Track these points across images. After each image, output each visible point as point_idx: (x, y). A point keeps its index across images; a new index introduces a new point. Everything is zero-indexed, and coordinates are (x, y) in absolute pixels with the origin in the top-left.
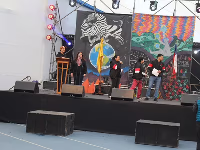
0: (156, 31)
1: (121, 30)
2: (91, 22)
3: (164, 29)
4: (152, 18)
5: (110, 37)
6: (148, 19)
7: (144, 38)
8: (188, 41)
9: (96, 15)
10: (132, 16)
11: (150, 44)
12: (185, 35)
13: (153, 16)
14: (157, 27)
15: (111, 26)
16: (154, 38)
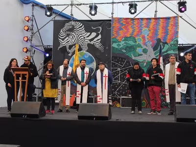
0: (137, 35)
1: (100, 37)
2: (68, 31)
3: (146, 32)
4: (132, 21)
5: (89, 45)
6: (127, 23)
7: (125, 43)
8: (172, 43)
9: (73, 23)
10: (110, 20)
11: (131, 48)
12: (169, 37)
13: (133, 19)
14: (137, 30)
15: (89, 34)
16: (135, 42)
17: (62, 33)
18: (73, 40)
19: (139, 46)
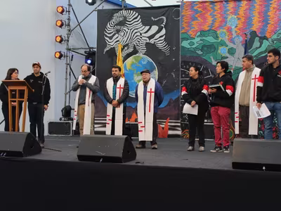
0: (220, 27)
1: (163, 32)
3: (233, 21)
4: (211, 6)
5: (147, 44)
6: (205, 8)
7: (201, 40)
8: (275, 37)
9: (124, 12)
10: (178, 6)
11: (211, 48)
12: (269, 28)
13: (212, 2)
14: (220, 19)
16: (217, 37)
17: (110, 28)
18: (125, 39)
19: (223, 44)
